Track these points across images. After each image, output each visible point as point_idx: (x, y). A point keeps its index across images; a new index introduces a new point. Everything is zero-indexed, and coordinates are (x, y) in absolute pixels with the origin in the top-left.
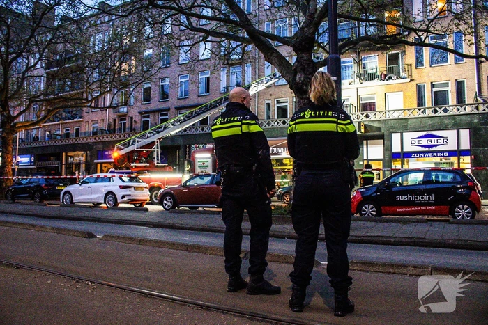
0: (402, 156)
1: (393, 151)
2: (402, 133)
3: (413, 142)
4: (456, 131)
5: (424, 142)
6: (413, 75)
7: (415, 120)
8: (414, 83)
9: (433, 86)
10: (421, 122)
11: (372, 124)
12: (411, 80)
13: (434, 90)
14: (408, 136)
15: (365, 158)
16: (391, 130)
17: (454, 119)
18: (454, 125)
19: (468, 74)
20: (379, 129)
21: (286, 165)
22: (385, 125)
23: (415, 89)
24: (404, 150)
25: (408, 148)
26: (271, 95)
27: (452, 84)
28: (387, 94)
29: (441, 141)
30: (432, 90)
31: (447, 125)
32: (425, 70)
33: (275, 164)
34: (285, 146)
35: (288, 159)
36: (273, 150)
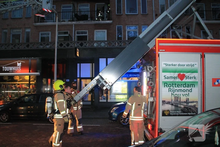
6: (114, 18)
13: (128, 30)
15: (79, 76)
19: (150, 22)
23: (115, 29)
33: (8, 80)
34: (15, 65)
35: (18, 77)
36: (5, 68)
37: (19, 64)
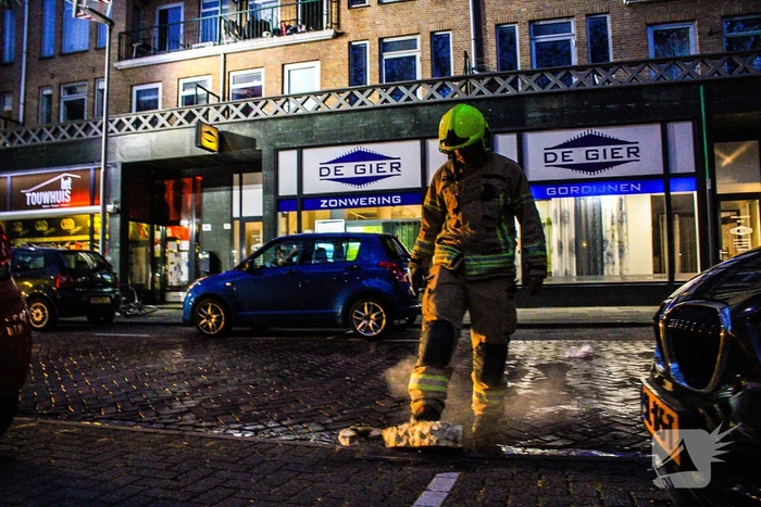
0: (299, 205)
1: (281, 194)
2: (300, 150)
3: (325, 172)
4: (417, 144)
5: (348, 170)
6: (342, 22)
7: (328, 118)
8: (344, 41)
9: (384, 46)
10: (342, 123)
11: (236, 131)
12: (338, 35)
13: (387, 56)
14: (315, 158)
15: (236, 214)
16: (278, 144)
17: (415, 114)
18: (416, 127)
19: (457, 20)
20: (251, 142)
21: (67, 233)
22: (265, 131)
23: (344, 54)
24: (305, 192)
25: (313, 185)
26: (53, 76)
27: (422, 40)
28: (287, 68)
29: (386, 167)
30: (381, 56)
31: (399, 128)
32: (368, 11)
33: (46, 233)
34: (56, 187)
35: (72, 221)
36: (33, 197)
37: (66, 184)
